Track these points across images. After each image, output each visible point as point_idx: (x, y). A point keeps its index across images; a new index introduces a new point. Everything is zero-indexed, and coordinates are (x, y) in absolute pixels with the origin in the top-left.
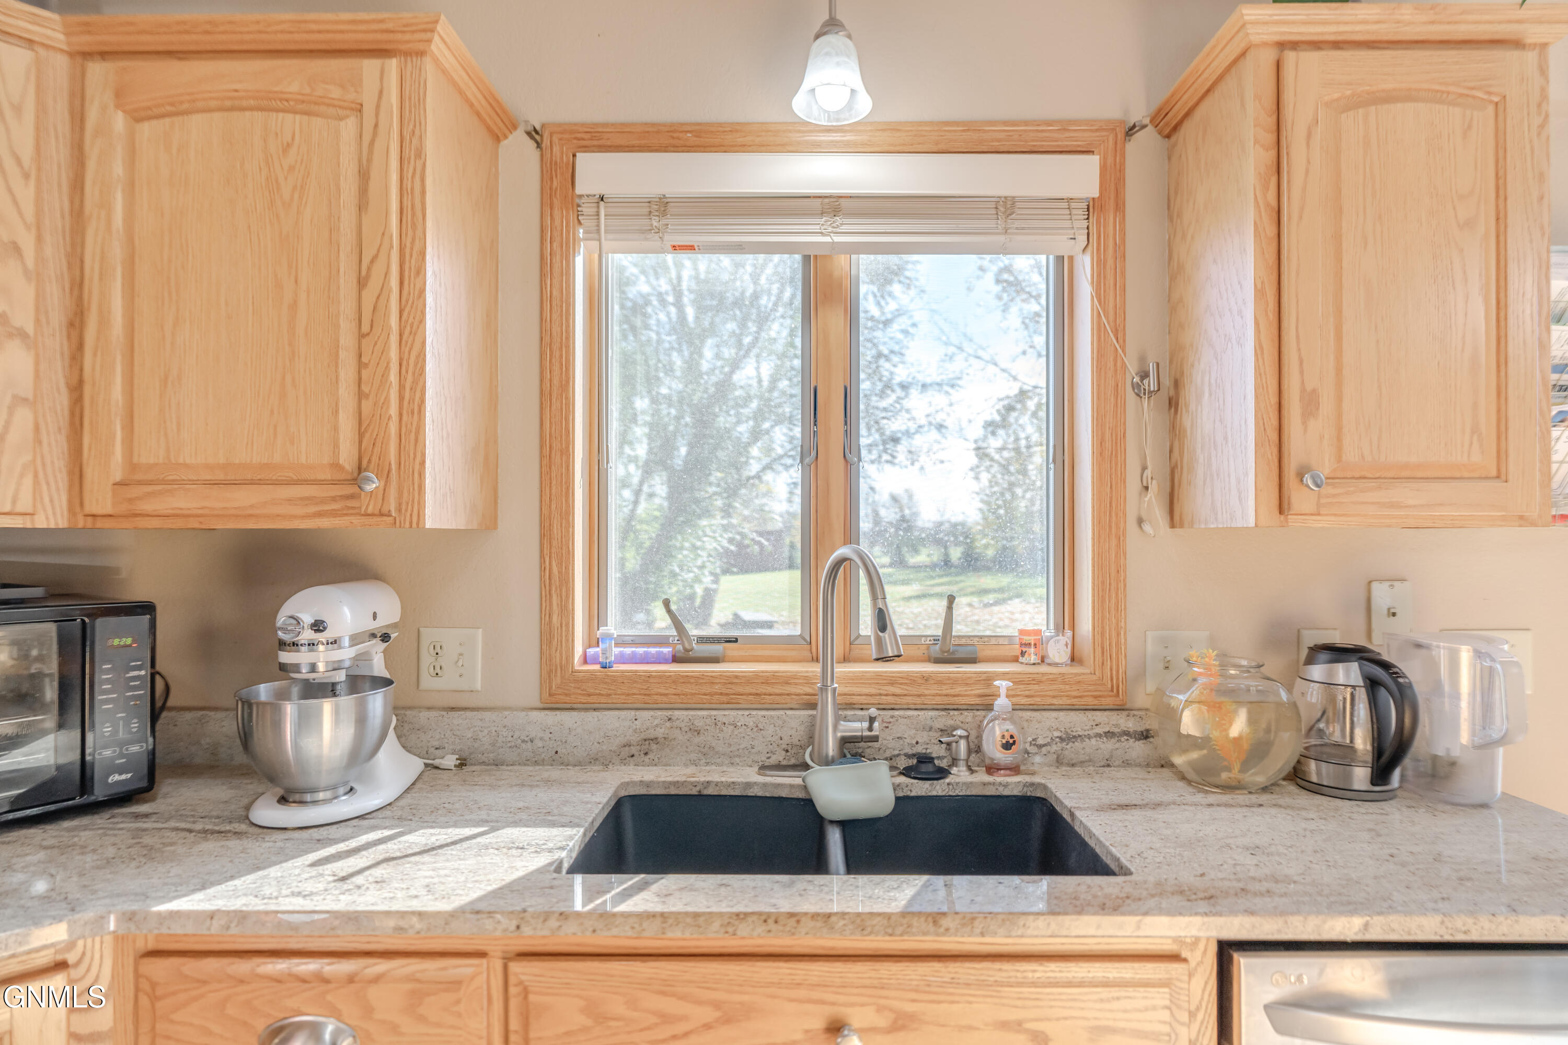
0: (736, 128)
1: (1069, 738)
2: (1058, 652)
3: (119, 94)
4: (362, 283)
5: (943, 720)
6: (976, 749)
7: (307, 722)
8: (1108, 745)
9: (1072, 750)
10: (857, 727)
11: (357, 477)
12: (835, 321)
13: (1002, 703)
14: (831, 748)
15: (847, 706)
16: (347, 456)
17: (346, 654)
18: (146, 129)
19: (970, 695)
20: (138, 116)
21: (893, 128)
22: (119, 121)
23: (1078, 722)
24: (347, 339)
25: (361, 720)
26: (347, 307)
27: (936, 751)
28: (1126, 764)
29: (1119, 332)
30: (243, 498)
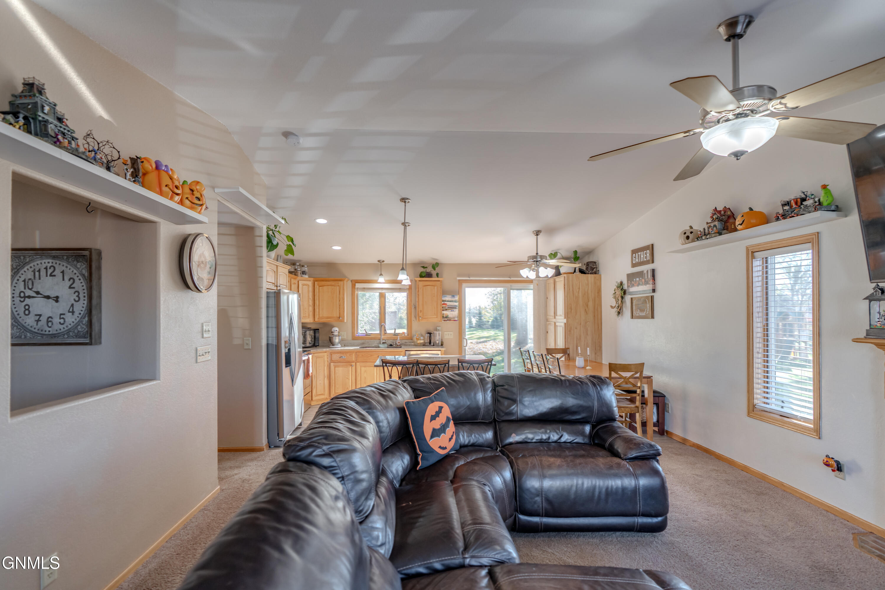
0: (372, 282)
1: (406, 343)
2: (406, 335)
3: (318, 284)
4: (339, 301)
5: (393, 341)
6: (396, 344)
7: (335, 339)
8: (410, 343)
9: (406, 344)
10: (384, 341)
11: (339, 318)
12: (383, 299)
13: (399, 339)
14: (381, 343)
15: (383, 340)
16: (338, 316)
17: (338, 333)
18: (320, 288)
19: (396, 338)
20: (320, 286)
21: (388, 280)
22: (318, 287)
23: (407, 341)
24: (338, 306)
25: (339, 339)
26: (338, 303)
27: (392, 344)
28: (412, 345)
29: (411, 301)
30: (329, 320)
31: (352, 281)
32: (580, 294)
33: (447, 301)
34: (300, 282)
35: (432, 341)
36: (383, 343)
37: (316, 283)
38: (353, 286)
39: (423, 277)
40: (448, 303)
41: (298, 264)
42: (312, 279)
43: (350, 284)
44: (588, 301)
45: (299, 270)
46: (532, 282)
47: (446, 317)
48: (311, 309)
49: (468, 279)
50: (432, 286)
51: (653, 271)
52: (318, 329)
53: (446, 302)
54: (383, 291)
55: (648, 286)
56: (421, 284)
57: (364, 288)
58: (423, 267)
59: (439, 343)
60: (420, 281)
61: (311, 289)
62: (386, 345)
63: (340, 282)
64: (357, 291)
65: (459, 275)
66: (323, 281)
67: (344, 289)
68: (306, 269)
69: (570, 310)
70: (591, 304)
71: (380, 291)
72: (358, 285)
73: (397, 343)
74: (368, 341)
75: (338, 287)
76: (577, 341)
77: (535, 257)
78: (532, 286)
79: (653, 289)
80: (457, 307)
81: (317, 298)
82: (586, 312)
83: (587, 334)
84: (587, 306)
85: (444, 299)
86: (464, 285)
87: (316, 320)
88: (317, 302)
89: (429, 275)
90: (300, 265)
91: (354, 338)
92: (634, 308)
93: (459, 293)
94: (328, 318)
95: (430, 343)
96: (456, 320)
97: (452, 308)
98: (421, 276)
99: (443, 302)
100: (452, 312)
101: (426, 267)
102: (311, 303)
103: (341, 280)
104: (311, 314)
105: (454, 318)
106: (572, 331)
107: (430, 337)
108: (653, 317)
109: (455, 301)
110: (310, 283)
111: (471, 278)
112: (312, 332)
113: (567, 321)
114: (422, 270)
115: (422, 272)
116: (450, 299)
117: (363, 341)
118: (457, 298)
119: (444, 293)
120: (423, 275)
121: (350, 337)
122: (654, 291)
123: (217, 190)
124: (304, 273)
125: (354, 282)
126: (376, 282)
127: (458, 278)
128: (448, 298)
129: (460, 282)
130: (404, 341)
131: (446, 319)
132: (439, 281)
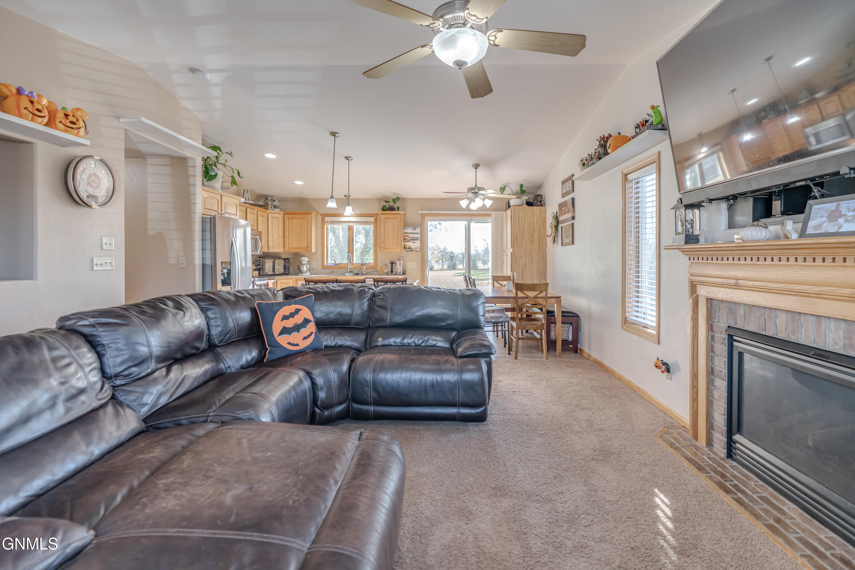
0: (340, 214)
1: (371, 272)
2: (372, 265)
3: (288, 217)
5: (359, 270)
7: (303, 267)
8: (375, 272)
10: (351, 270)
11: (307, 248)
13: (364, 268)
14: (348, 272)
15: (349, 269)
16: (306, 246)
17: (306, 262)
18: (290, 220)
19: (362, 268)
20: (289, 219)
21: (355, 215)
22: (287, 219)
23: (372, 270)
24: (306, 237)
25: (307, 268)
26: (306, 234)
27: (358, 273)
28: (376, 274)
29: (377, 232)
30: (298, 250)
31: (321, 215)
32: (526, 225)
33: (410, 233)
34: (269, 215)
35: (394, 270)
36: (350, 272)
37: (286, 216)
38: (323, 220)
39: (386, 210)
40: (410, 235)
41: (270, 199)
42: (282, 212)
43: (320, 217)
44: (534, 232)
45: (270, 204)
46: (491, 216)
47: (409, 248)
48: (281, 240)
49: (429, 212)
50: (393, 218)
51: (573, 199)
52: (289, 259)
53: (408, 234)
54: (351, 224)
55: (569, 214)
56: (383, 217)
57: (333, 222)
58: (386, 202)
59: (400, 272)
60: (382, 214)
61: (281, 221)
62: (352, 274)
63: (308, 215)
64: (327, 224)
65: (421, 209)
66: (292, 214)
67: (311, 222)
68: (276, 203)
69: (516, 240)
70: (536, 234)
71: (348, 224)
72: (327, 219)
73: (363, 272)
74: (337, 270)
75: (306, 220)
76: (522, 269)
77: (473, 189)
78: (490, 219)
79: (572, 217)
80: (419, 239)
81: (287, 229)
82: (532, 242)
83: (532, 263)
84: (533, 236)
85: (406, 231)
86: (427, 218)
87: (286, 250)
88: (287, 234)
89: (391, 209)
90: (272, 199)
91: (324, 267)
92: (563, 236)
93: (422, 225)
94: (297, 248)
95: (392, 272)
96: (417, 251)
97: (414, 240)
98: (383, 210)
99: (405, 234)
100: (413, 244)
101: (389, 202)
102: (281, 234)
103: (309, 214)
104: (281, 245)
105: (416, 249)
106: (518, 260)
107: (392, 266)
108: (573, 243)
109: (417, 234)
110: (280, 216)
111: (432, 212)
112: (282, 262)
113: (513, 251)
114: (385, 204)
115: (384, 206)
116: (412, 232)
117: (332, 270)
118: (418, 230)
119: (406, 225)
120: (385, 209)
121: (320, 267)
122: (573, 218)
123: (121, 120)
124: (275, 207)
125: (324, 216)
126: (341, 215)
127: (420, 212)
128: (409, 230)
129: (423, 216)
130: (369, 271)
131: (408, 250)
132: (400, 214)
